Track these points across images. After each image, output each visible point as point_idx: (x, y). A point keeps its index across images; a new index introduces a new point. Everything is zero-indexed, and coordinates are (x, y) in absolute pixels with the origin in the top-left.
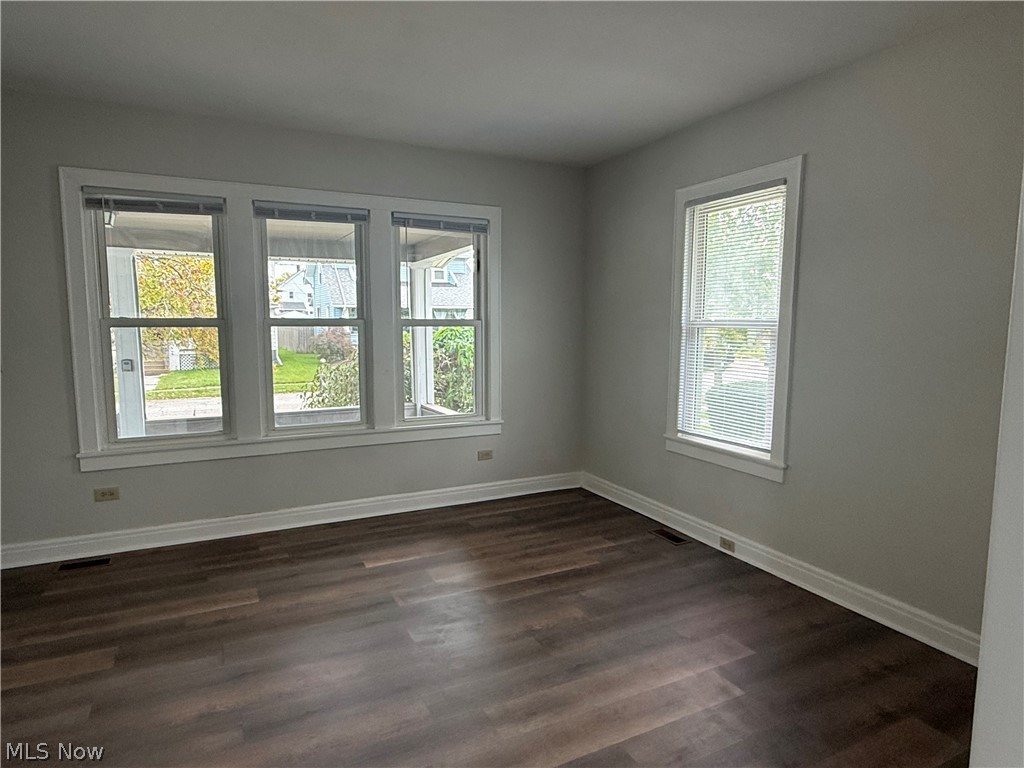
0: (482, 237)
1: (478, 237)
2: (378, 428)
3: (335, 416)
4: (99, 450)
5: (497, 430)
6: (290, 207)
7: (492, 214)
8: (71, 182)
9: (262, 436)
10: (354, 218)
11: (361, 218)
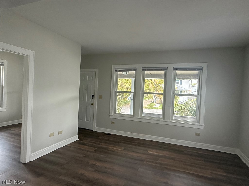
0: (201, 72)
1: (200, 71)
2: (165, 120)
3: (156, 115)
4: (113, 114)
5: (202, 128)
6: (149, 68)
7: (205, 65)
9: (139, 117)
10: (163, 70)
11: (165, 69)
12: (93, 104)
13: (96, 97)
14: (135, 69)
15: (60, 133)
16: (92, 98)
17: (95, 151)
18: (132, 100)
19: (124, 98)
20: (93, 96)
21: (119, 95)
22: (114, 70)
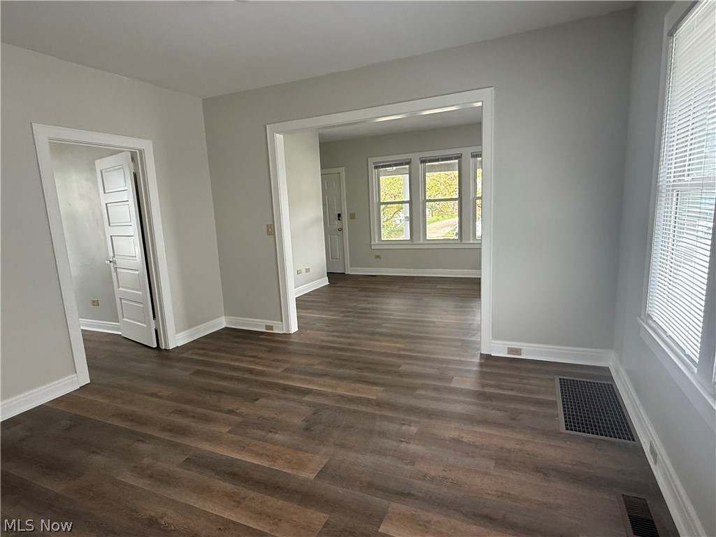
2: (463, 242)
4: (376, 242)
8: (371, 161)
9: (421, 242)
10: (456, 158)
11: (459, 157)
12: (341, 230)
13: (345, 217)
14: (408, 161)
15: (308, 270)
16: (339, 219)
17: (360, 291)
18: (406, 217)
19: (387, 220)
20: (339, 215)
21: (386, 207)
22: (371, 166)
